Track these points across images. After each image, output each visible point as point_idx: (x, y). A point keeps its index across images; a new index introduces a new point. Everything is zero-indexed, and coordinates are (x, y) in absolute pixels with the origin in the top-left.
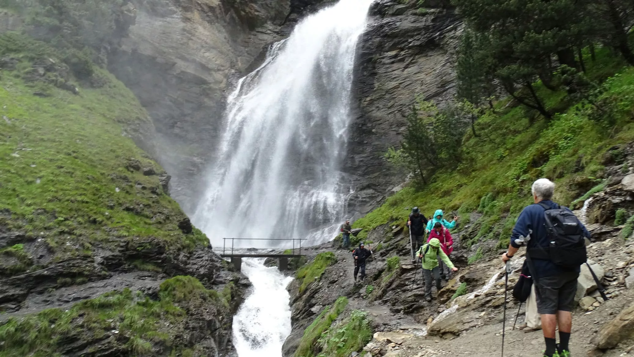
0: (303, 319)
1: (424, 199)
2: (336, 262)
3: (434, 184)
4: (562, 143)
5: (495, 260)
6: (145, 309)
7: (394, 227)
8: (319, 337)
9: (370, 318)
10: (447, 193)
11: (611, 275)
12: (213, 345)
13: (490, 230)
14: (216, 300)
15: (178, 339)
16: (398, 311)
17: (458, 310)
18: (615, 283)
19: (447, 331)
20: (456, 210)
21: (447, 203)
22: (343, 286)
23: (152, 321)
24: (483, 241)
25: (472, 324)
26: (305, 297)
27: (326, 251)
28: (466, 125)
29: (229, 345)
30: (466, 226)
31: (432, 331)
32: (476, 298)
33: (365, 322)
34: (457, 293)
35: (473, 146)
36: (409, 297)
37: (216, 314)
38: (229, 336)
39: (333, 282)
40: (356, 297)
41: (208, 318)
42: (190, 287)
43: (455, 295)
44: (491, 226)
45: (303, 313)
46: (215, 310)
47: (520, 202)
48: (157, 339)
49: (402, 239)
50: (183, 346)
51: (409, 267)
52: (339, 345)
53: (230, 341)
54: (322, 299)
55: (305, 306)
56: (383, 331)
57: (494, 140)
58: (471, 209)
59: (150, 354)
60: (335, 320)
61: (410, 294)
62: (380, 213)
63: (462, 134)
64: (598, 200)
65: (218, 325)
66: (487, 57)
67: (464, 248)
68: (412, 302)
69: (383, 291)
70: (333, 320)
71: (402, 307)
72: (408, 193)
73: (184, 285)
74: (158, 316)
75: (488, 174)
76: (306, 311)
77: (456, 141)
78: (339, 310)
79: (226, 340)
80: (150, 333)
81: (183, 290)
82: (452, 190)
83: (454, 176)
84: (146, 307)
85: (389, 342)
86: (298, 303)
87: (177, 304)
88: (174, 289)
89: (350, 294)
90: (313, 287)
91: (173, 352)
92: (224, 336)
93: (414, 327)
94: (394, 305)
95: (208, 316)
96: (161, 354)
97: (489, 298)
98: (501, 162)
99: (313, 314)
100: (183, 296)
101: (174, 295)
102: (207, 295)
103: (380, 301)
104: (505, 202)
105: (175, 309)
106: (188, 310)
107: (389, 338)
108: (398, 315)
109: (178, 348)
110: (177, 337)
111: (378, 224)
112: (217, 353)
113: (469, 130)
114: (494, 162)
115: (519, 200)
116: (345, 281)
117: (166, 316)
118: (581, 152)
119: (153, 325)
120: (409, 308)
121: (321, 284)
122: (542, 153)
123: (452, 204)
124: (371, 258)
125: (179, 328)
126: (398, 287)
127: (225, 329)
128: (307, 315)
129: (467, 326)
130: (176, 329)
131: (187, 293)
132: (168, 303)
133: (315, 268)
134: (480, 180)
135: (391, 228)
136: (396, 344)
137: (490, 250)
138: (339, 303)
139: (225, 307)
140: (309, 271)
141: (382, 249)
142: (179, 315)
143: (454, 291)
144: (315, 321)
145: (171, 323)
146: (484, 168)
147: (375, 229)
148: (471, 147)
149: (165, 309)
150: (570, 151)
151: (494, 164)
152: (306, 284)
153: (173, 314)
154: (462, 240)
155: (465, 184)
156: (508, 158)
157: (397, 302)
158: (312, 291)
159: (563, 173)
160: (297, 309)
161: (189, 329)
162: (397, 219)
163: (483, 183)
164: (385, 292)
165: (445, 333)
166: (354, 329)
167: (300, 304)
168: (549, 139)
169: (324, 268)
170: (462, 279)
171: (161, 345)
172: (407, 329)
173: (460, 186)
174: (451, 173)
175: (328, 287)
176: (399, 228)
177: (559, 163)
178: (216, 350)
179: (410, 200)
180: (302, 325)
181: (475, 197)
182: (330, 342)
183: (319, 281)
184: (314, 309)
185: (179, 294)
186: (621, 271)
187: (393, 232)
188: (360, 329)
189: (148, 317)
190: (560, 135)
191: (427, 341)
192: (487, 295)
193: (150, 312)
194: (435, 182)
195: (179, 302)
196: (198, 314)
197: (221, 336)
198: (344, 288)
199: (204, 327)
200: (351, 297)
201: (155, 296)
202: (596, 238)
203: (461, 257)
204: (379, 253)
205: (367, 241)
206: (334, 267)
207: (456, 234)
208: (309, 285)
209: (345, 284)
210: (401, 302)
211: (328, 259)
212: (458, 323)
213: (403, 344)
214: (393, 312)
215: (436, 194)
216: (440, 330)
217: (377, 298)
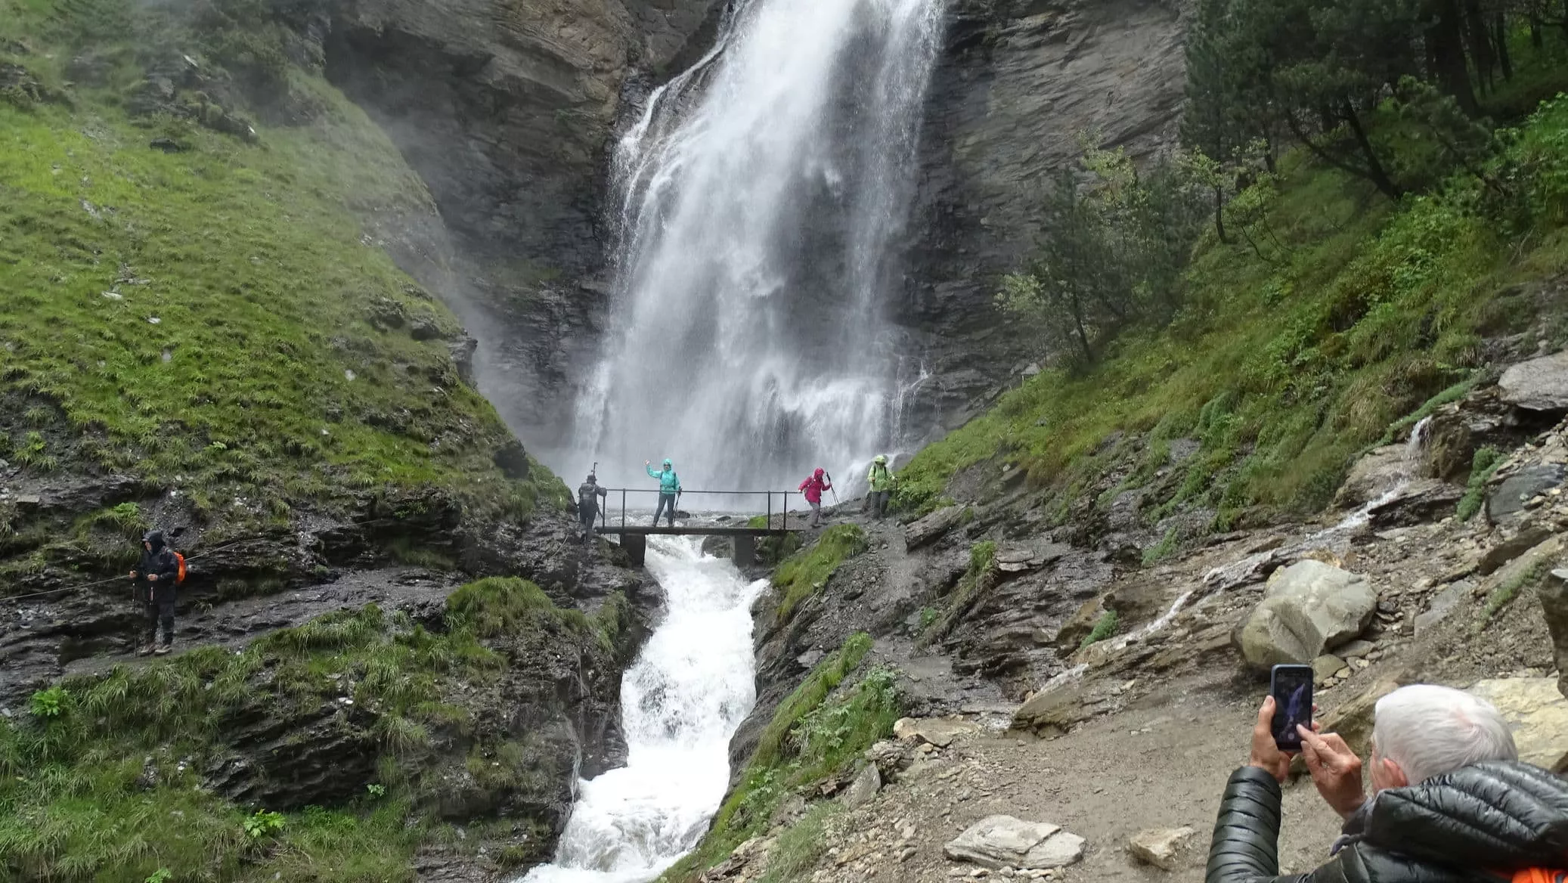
0: (779, 679)
1: (1085, 401)
2: (866, 548)
3: (1113, 363)
4: (1402, 271)
5: (1195, 558)
6: (413, 652)
7: (1006, 468)
8: (796, 725)
9: (899, 686)
10: (1139, 386)
11: (1391, 609)
12: (572, 735)
13: (1206, 483)
14: (580, 633)
15: (487, 721)
16: (970, 671)
17: (1086, 672)
18: (1395, 627)
19: (1048, 719)
20: (1149, 430)
21: (1132, 410)
22: (874, 605)
23: (428, 679)
24: (1186, 510)
25: (1102, 707)
26: (791, 627)
27: (846, 520)
28: (1204, 212)
29: (612, 736)
30: (1159, 473)
31: (1018, 719)
32: (1128, 648)
33: (891, 692)
34: (1094, 633)
35: (1215, 267)
36: (998, 638)
37: (579, 665)
38: (610, 715)
39: (854, 596)
40: (898, 635)
41: (559, 673)
42: (517, 602)
43: (1090, 638)
44: (1208, 474)
45: (782, 667)
46: (577, 657)
47: (1281, 419)
48: (439, 719)
49: (1022, 496)
50: (499, 736)
51: (1015, 568)
52: (832, 743)
53: (611, 726)
54: (825, 636)
55: (787, 650)
57: (1269, 252)
58: (1180, 430)
59: (423, 751)
60: (836, 687)
61: (1000, 631)
62: (979, 431)
63: (1192, 236)
64: (1441, 423)
65: (583, 689)
66: (1249, 44)
67: (1143, 526)
68: (1003, 650)
69: (950, 623)
70: (830, 687)
71: (980, 662)
72: (1048, 382)
73: (504, 598)
74: (444, 667)
75: (1229, 344)
76: (788, 661)
77: (1174, 254)
79: (603, 725)
80: (424, 705)
81: (503, 610)
82: (1152, 380)
83: (1161, 345)
84: (416, 647)
85: (921, 740)
86: (773, 643)
87: (486, 642)
88: (480, 608)
89: (886, 625)
90: (809, 606)
91: (477, 747)
92: (597, 715)
93: (994, 708)
94: (963, 655)
95: (559, 671)
96: (449, 753)
97: (1151, 649)
98: (1270, 310)
99: (801, 669)
100: (500, 624)
101: (482, 621)
102: (559, 621)
103: (940, 646)
104: (1250, 417)
105: (482, 652)
106: (513, 655)
107: (920, 733)
108: (967, 681)
109: (487, 740)
110: (485, 715)
111: (973, 458)
112: (579, 753)
113: (1209, 227)
114: (1256, 311)
115: (1280, 413)
116: (879, 596)
117: (461, 668)
118: (1438, 297)
119: (431, 688)
120: (992, 664)
121: (824, 599)
122: (1353, 296)
123: (1140, 416)
124: (944, 541)
125: (491, 696)
126: (982, 614)
127: (602, 700)
128: (789, 671)
129: (1088, 711)
130: (484, 697)
131: (510, 616)
132: (465, 638)
133: (817, 561)
134: (1213, 356)
135: (999, 469)
136: (937, 745)
137: (1193, 534)
138: (851, 649)
139: (603, 650)
140: (801, 570)
141: (972, 519)
142: (490, 667)
143: (1088, 630)
144: (801, 687)
145: (473, 684)
146: (1230, 325)
147: (964, 470)
148: (1209, 270)
149: (459, 652)
150: (1417, 293)
151: (1255, 317)
152: (792, 599)
153: (478, 665)
154: (1140, 507)
155: (1184, 363)
156: (1288, 301)
157: (970, 650)
158: (804, 616)
159: (1391, 348)
160: (770, 658)
161: (515, 698)
162: (1015, 448)
163: (1217, 367)
164: (954, 624)
165: (1041, 726)
166: (867, 708)
167: (778, 644)
168: (1373, 262)
169: (836, 563)
170: (1109, 602)
171: (448, 733)
172: (978, 713)
173: (1172, 369)
174: (1156, 337)
175: (841, 608)
176: (1017, 471)
177: (1383, 325)
178: (577, 746)
179: (1051, 402)
180: (776, 695)
181: (1194, 399)
182: (815, 737)
183: (822, 594)
184: (802, 659)
185: (492, 620)
186: (1418, 600)
187: (1006, 477)
188: (877, 710)
189: (421, 670)
190: (1401, 251)
191: (1006, 741)
192: (1149, 642)
193: (424, 660)
194: (1116, 357)
195: (493, 635)
196: (535, 664)
197: (591, 716)
198: (875, 611)
199: (551, 694)
200: (888, 632)
201: (435, 623)
202: (1420, 515)
203: (1128, 547)
204: (965, 530)
205: (942, 499)
206: (860, 560)
207: (1131, 492)
208: (800, 601)
209: (878, 602)
210: (978, 651)
211: (847, 540)
212: (1074, 703)
213: (951, 746)
214: (958, 673)
215: (1115, 388)
216: (1034, 718)
217: (936, 637)
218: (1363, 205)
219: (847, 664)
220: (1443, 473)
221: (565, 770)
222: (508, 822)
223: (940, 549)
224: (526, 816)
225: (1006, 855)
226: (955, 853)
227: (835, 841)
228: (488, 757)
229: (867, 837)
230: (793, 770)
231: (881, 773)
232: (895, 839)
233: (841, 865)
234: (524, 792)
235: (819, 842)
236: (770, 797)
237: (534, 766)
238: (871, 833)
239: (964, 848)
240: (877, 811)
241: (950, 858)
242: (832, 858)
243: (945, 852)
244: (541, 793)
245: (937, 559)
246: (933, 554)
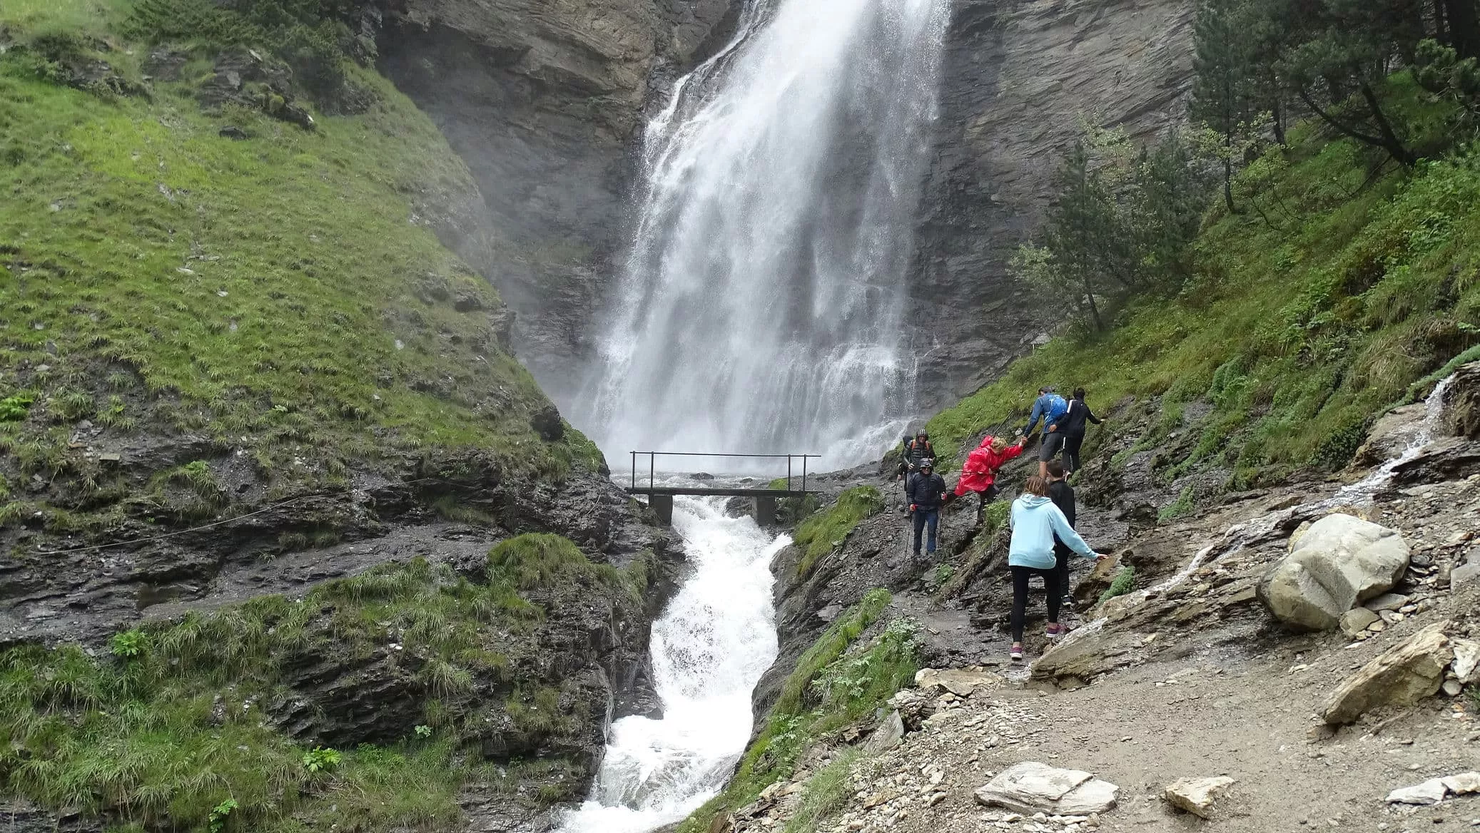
0: (800, 633)
1: (1095, 367)
2: (882, 508)
3: (1122, 330)
4: (1420, 234)
5: (1212, 516)
6: (457, 602)
8: (817, 676)
9: (919, 638)
10: (1150, 352)
11: (1425, 563)
12: (604, 682)
13: (1222, 443)
14: (612, 586)
15: (526, 668)
16: (987, 625)
17: (1105, 626)
18: (1430, 580)
19: (1069, 671)
20: (1161, 393)
21: (1144, 375)
22: (891, 563)
23: (470, 627)
24: (1200, 469)
25: (1124, 659)
26: (810, 583)
27: (864, 483)
28: (1210, 184)
29: (641, 684)
30: (1173, 435)
31: (1038, 671)
32: (1148, 602)
33: (909, 645)
34: (1112, 589)
35: (1225, 237)
37: (611, 616)
38: (640, 664)
39: (871, 554)
40: (915, 591)
41: (593, 625)
42: (553, 558)
43: (1107, 593)
44: (1222, 435)
45: (802, 621)
46: (610, 610)
47: (1297, 381)
48: (481, 665)
50: (537, 682)
52: (852, 692)
53: (641, 674)
54: (844, 592)
55: (807, 605)
56: (947, 666)
57: (1279, 221)
58: (1193, 393)
59: (467, 695)
60: (856, 639)
62: (991, 397)
63: (1201, 208)
64: (1466, 381)
65: (615, 639)
66: (1259, 17)
67: (1158, 486)
69: (967, 579)
70: (851, 640)
71: (997, 616)
72: (1059, 350)
73: (541, 554)
74: (485, 617)
75: (1241, 309)
76: (808, 615)
77: (1186, 224)
79: (634, 673)
80: (466, 652)
81: (540, 564)
82: (1162, 346)
83: (1171, 312)
84: (459, 597)
85: (943, 690)
86: (794, 598)
87: (524, 594)
88: (519, 562)
89: (903, 581)
90: (826, 564)
91: (517, 693)
92: (628, 664)
94: (981, 610)
95: (592, 622)
96: (490, 697)
97: (1172, 603)
98: (1282, 277)
99: (821, 623)
100: (538, 578)
101: (520, 574)
102: (592, 575)
103: (958, 601)
104: (1265, 379)
105: (521, 603)
106: (549, 607)
107: (943, 683)
108: (985, 635)
109: (525, 686)
110: (524, 662)
111: (985, 423)
112: (611, 698)
113: (1218, 198)
114: (1266, 278)
115: (1297, 375)
116: (896, 553)
117: (501, 617)
118: (1457, 259)
119: (474, 636)
121: (842, 558)
122: (1369, 259)
123: (1152, 380)
124: (958, 502)
125: (529, 644)
127: (632, 649)
128: (809, 624)
129: (1109, 663)
130: (522, 645)
131: (547, 571)
132: (506, 590)
133: (835, 520)
134: (1225, 322)
136: (958, 695)
137: (1209, 493)
138: (870, 603)
139: (633, 602)
140: (820, 529)
142: (529, 618)
143: (1107, 585)
144: (821, 639)
145: (513, 633)
146: (1241, 292)
148: (1219, 239)
149: (500, 602)
150: (1436, 255)
151: (1266, 284)
152: (812, 557)
153: (517, 615)
154: (1154, 468)
155: (1193, 330)
156: (1300, 268)
157: (988, 604)
158: (824, 573)
159: (1409, 310)
160: (791, 612)
161: (551, 646)
163: (1229, 331)
164: (970, 580)
165: (1062, 677)
166: (887, 660)
167: (798, 600)
168: (1389, 226)
169: (854, 523)
170: (1128, 558)
171: (490, 679)
172: (997, 665)
173: (1182, 335)
174: (1165, 304)
175: (859, 565)
177: (1401, 287)
178: (610, 692)
179: (1062, 369)
180: (797, 648)
181: (1207, 363)
182: (837, 686)
183: (841, 552)
184: (822, 613)
185: (530, 573)
186: (1453, 554)
188: (898, 661)
189: (465, 619)
190: (1418, 215)
191: (1027, 692)
192: (1170, 597)
193: (467, 610)
194: (1125, 325)
195: (530, 588)
196: (570, 615)
197: (622, 664)
198: (892, 568)
199: (584, 643)
200: (904, 588)
201: (478, 575)
202: (1445, 472)
203: (1143, 506)
206: (876, 520)
207: (1145, 453)
208: (819, 559)
209: (895, 560)
210: (995, 606)
211: (865, 501)
212: (1095, 655)
213: (972, 696)
214: (976, 626)
215: (1125, 355)
216: (1054, 670)
217: (953, 592)
218: (1374, 173)
219: (867, 618)
220: (1468, 431)
221: (598, 714)
222: (546, 763)
223: (955, 510)
224: (562, 757)
225: (1039, 801)
226: (986, 798)
227: (863, 785)
228: (527, 701)
229: (895, 782)
230: (815, 718)
231: (904, 721)
232: (923, 784)
233: (869, 809)
234: (561, 735)
235: (848, 785)
236: (795, 743)
237: (570, 711)
238: (899, 778)
239: (995, 793)
240: (905, 757)
241: (981, 803)
242: (860, 801)
243: (976, 797)
244: (576, 736)
245: (951, 518)
246: (949, 514)
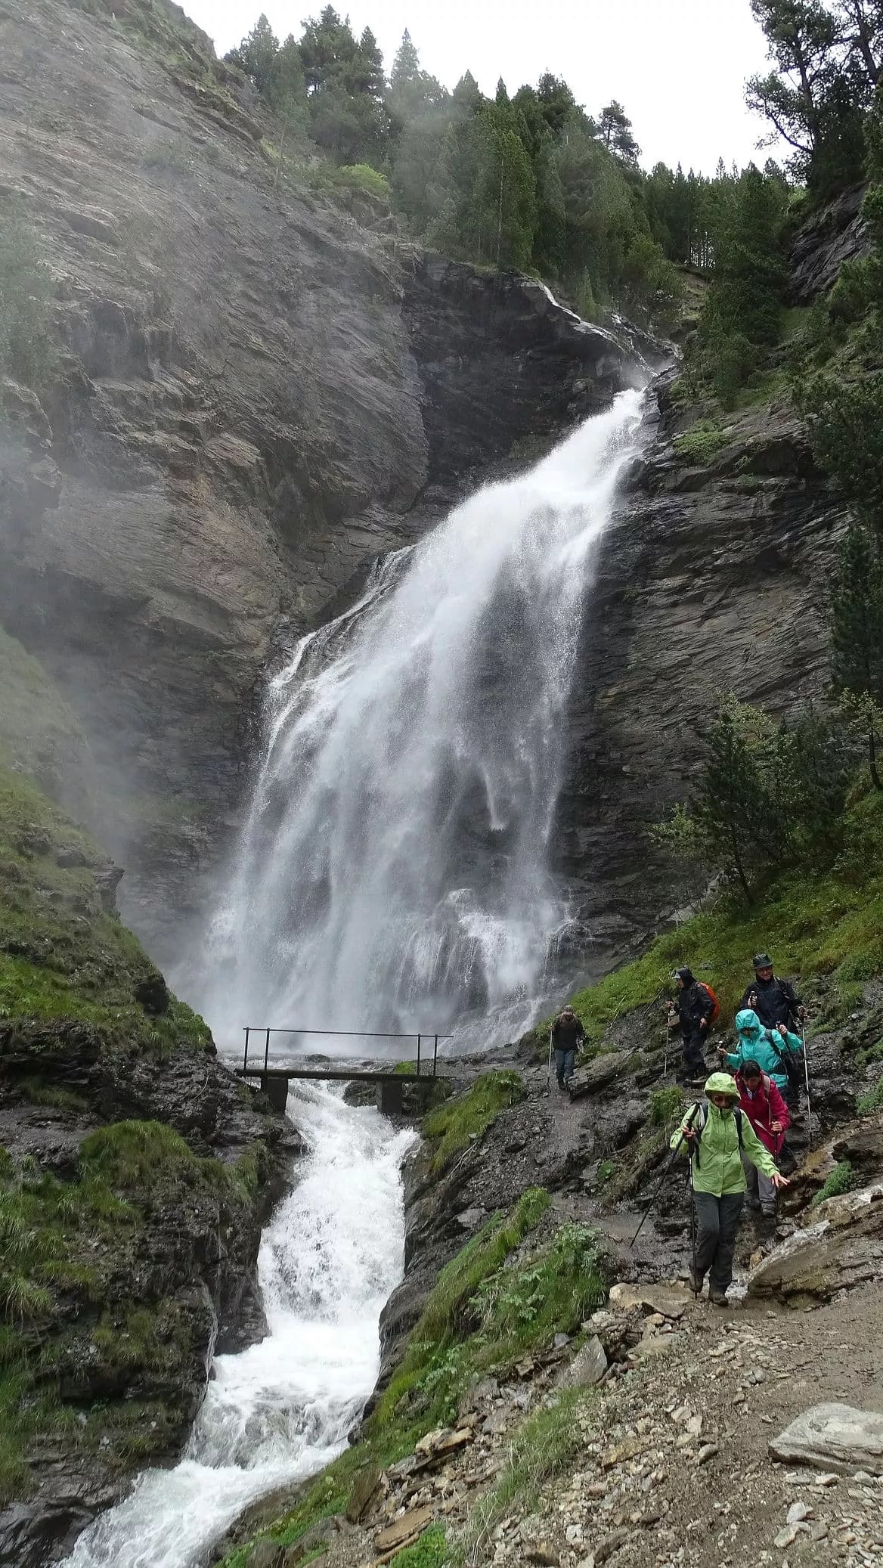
0: (435, 1241)
1: (750, 943)
2: (525, 1096)
3: (774, 905)
6: (42, 1203)
8: (473, 1291)
9: (602, 1247)
10: (807, 929)
12: (208, 1302)
14: (219, 1186)
15: (119, 1284)
16: (675, 1230)
17: (828, 1232)
19: (799, 1286)
20: (829, 972)
21: (807, 954)
22: (540, 1159)
23: (56, 1233)
25: (864, 1271)
26: (446, 1182)
27: (501, 1068)
28: (855, 759)
29: (249, 1304)
30: (854, 1016)
32: (876, 1203)
33: (590, 1255)
34: (827, 1187)
35: (873, 812)
37: (218, 1221)
38: (248, 1280)
39: (516, 1149)
40: (572, 1191)
41: (196, 1231)
42: (155, 1150)
43: (821, 1192)
45: (438, 1228)
46: (216, 1211)
48: (66, 1280)
50: (130, 1302)
52: (522, 1314)
53: (250, 1292)
54: (487, 1193)
55: (442, 1208)
56: (635, 1281)
58: (867, 972)
59: (47, 1319)
60: (516, 1249)
62: (637, 975)
63: (845, 783)
65: (221, 1249)
67: (848, 1072)
69: (638, 1177)
70: (510, 1249)
72: (707, 926)
73: (142, 1144)
74: (74, 1221)
76: (444, 1221)
77: (830, 799)
78: (526, 1223)
79: (240, 1292)
80: (49, 1264)
81: (140, 1156)
82: (820, 922)
83: (825, 888)
84: (44, 1197)
85: (648, 1310)
86: (424, 1201)
87: (120, 1194)
88: (116, 1154)
89: (556, 1181)
90: (464, 1159)
91: (106, 1316)
92: (235, 1280)
94: (665, 1213)
95: (197, 1228)
96: (74, 1322)
99: (461, 1229)
100: (137, 1173)
101: (117, 1169)
102: (197, 1171)
103: (632, 1203)
105: (116, 1204)
106: (148, 1208)
107: (648, 1301)
108: (675, 1242)
109: (117, 1307)
110: (116, 1277)
111: (632, 1003)
112: (216, 1323)
113: (863, 771)
116: (545, 1146)
117: (92, 1222)
119: (59, 1245)
121: (483, 1152)
123: (819, 957)
124: (611, 1089)
125: (123, 1255)
127: (240, 1262)
128: (447, 1231)
129: (849, 1276)
130: (116, 1257)
131: (147, 1165)
132: (100, 1188)
133: (471, 1110)
136: (667, 1316)
138: (528, 1205)
139: (242, 1205)
140: (455, 1120)
141: (640, 1066)
142: (125, 1222)
143: (819, 1184)
144: (466, 1250)
145: (104, 1241)
147: (624, 1015)
148: (867, 815)
149: (91, 1204)
152: (445, 1152)
153: (111, 1219)
154: (842, 1051)
155: (853, 907)
157: (673, 1206)
158: (461, 1171)
160: (423, 1217)
161: (149, 1257)
164: (643, 1178)
165: (793, 1294)
166: (562, 1273)
167: (432, 1202)
169: (494, 1112)
170: (840, 1152)
171: (75, 1299)
173: (840, 912)
174: (818, 880)
175: (502, 1162)
178: (214, 1316)
179: (713, 946)
180: (433, 1259)
181: (877, 941)
182: (501, 1307)
183: (480, 1146)
184: (464, 1218)
185: (128, 1168)
187: (669, 1024)
188: (576, 1275)
189: (48, 1224)
191: (747, 1312)
193: (54, 1211)
194: (777, 900)
195: (127, 1186)
196: (171, 1219)
197: (228, 1281)
198: (541, 1165)
199: (187, 1254)
200: (558, 1189)
201: (67, 1170)
203: (839, 1093)
204: (633, 1077)
205: (603, 1045)
206: (521, 1110)
207: (828, 1036)
208: (454, 1154)
209: (545, 1155)
210: (682, 1208)
211: (505, 1088)
212: (827, 1267)
213: (684, 1318)
214: (662, 1233)
215: (780, 932)
216: (780, 1285)
217: (624, 1193)
221: (199, 1344)
222: (136, 1405)
223: (608, 1099)
224: (155, 1399)
225: (857, 1456)
226: (786, 1452)
227: (594, 1435)
228: (118, 1327)
229: (636, 1430)
230: (478, 1347)
231: (606, 1348)
232: (676, 1433)
233: (609, 1467)
234: (155, 1370)
235: (574, 1435)
236: (454, 1379)
237: (168, 1339)
238: (641, 1425)
239: (796, 1446)
240: (644, 1396)
241: (778, 1459)
242: (592, 1457)
243: (772, 1451)
244: (174, 1371)
245: (604, 1108)
246: (600, 1103)
